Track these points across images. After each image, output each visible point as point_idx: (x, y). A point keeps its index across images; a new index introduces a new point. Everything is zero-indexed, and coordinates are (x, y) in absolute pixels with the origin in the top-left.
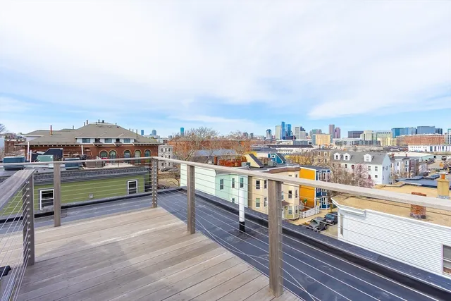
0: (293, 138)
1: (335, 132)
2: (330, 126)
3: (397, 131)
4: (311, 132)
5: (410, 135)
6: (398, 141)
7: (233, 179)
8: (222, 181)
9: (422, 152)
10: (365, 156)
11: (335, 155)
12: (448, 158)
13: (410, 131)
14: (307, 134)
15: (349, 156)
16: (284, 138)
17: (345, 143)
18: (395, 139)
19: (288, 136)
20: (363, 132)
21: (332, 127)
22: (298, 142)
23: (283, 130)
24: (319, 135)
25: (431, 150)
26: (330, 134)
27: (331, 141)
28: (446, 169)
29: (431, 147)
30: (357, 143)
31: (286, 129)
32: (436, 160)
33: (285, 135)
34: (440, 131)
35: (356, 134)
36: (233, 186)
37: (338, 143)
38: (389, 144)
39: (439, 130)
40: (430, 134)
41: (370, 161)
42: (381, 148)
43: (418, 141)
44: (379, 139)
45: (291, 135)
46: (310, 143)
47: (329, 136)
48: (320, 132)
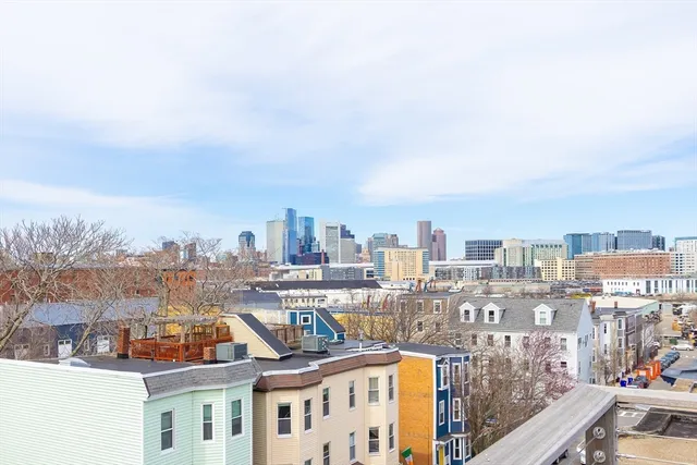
0: (320, 259)
1: (433, 242)
2: (421, 224)
3: (577, 242)
4: (370, 243)
5: (604, 252)
6: (579, 268)
7: (208, 408)
8: (167, 417)
9: (630, 295)
10: (537, 310)
11: (462, 309)
12: (686, 308)
13: (603, 241)
14: (359, 249)
15: (497, 310)
16: (294, 260)
17: (460, 274)
18: (573, 263)
19: (305, 253)
20: (499, 243)
21: (425, 227)
22: (337, 271)
23: (292, 234)
24: (393, 251)
25: (648, 290)
26: (421, 247)
27: (426, 270)
28: (687, 338)
29: (648, 283)
30: (487, 275)
31: (301, 232)
32: (663, 316)
33: (296, 251)
34: (659, 242)
35: (481, 249)
36: (208, 434)
37: (443, 274)
38: (559, 277)
39: (658, 239)
40: (643, 251)
41: (549, 322)
42: (547, 288)
43: (621, 268)
44: (538, 264)
45: (315, 250)
46: (370, 274)
47: (419, 254)
48: (393, 241)
